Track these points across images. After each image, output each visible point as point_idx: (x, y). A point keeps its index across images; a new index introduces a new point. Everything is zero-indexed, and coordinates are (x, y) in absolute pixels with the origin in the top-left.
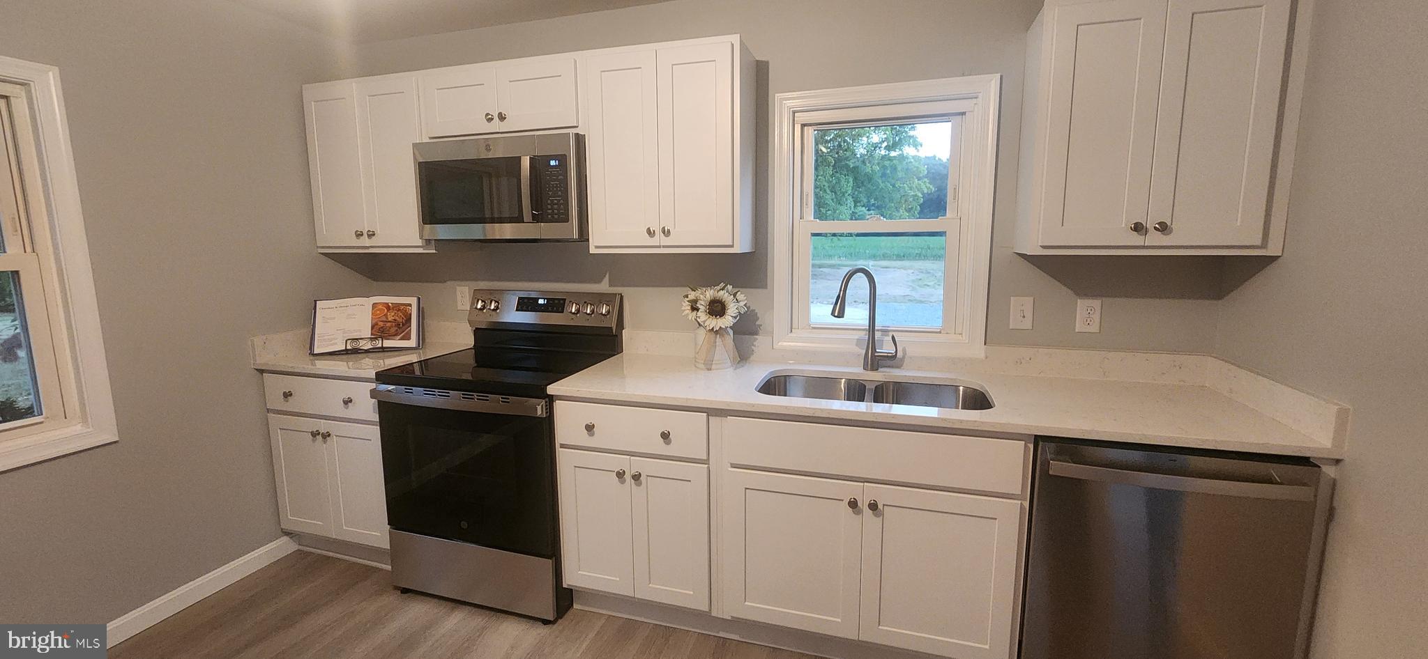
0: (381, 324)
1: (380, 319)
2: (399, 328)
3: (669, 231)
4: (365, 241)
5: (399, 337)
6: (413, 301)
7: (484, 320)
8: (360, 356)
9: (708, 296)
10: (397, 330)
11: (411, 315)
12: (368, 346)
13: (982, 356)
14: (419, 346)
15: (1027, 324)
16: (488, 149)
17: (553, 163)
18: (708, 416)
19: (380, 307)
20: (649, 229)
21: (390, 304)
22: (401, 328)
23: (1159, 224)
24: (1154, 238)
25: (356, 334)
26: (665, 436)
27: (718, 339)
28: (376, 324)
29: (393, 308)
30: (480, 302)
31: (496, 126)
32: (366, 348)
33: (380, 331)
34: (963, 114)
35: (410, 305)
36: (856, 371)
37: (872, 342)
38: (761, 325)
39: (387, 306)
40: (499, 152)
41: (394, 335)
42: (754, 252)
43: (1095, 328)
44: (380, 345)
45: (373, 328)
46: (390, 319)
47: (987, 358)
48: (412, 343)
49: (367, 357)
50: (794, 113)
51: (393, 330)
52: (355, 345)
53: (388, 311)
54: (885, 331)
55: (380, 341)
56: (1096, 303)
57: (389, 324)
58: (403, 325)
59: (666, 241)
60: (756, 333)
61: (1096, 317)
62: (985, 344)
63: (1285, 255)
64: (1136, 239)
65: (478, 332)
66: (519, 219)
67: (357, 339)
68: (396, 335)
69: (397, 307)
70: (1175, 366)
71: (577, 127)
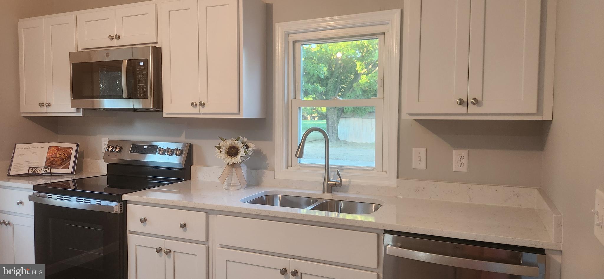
0: (52, 159)
1: (52, 156)
2: (63, 162)
3: (204, 104)
4: (44, 109)
5: (62, 167)
6: (74, 146)
7: (116, 159)
8: (37, 178)
9: (228, 143)
10: (61, 163)
11: (71, 154)
12: (42, 172)
13: (395, 186)
14: (73, 173)
15: (423, 165)
16: (107, 55)
17: (141, 64)
18: (208, 215)
19: (53, 149)
20: (193, 102)
21: (59, 147)
22: (64, 161)
23: (473, 99)
24: (473, 109)
25: (36, 164)
26: (183, 226)
27: (234, 170)
28: (49, 159)
29: (61, 150)
30: (111, 147)
31: (115, 42)
32: (41, 173)
33: (51, 163)
34: (384, 33)
35: (72, 148)
36: (318, 193)
37: (327, 176)
38: (269, 164)
39: (58, 149)
40: (113, 58)
41: (59, 166)
42: (265, 119)
43: (464, 169)
44: (49, 172)
45: (46, 161)
46: (58, 156)
47: (397, 187)
48: (69, 171)
49: (41, 178)
50: (288, 34)
51: (59, 163)
52: (34, 171)
53: (57, 151)
54: (334, 168)
55: (50, 169)
56: (464, 153)
57: (56, 159)
58: (66, 160)
59: (202, 110)
60: (266, 169)
61: (465, 161)
62: (398, 178)
63: (554, 120)
64: (462, 109)
65: (110, 166)
66: (121, 97)
67: (36, 167)
68: (60, 166)
69: (63, 149)
70: (514, 195)
71: (157, 43)
